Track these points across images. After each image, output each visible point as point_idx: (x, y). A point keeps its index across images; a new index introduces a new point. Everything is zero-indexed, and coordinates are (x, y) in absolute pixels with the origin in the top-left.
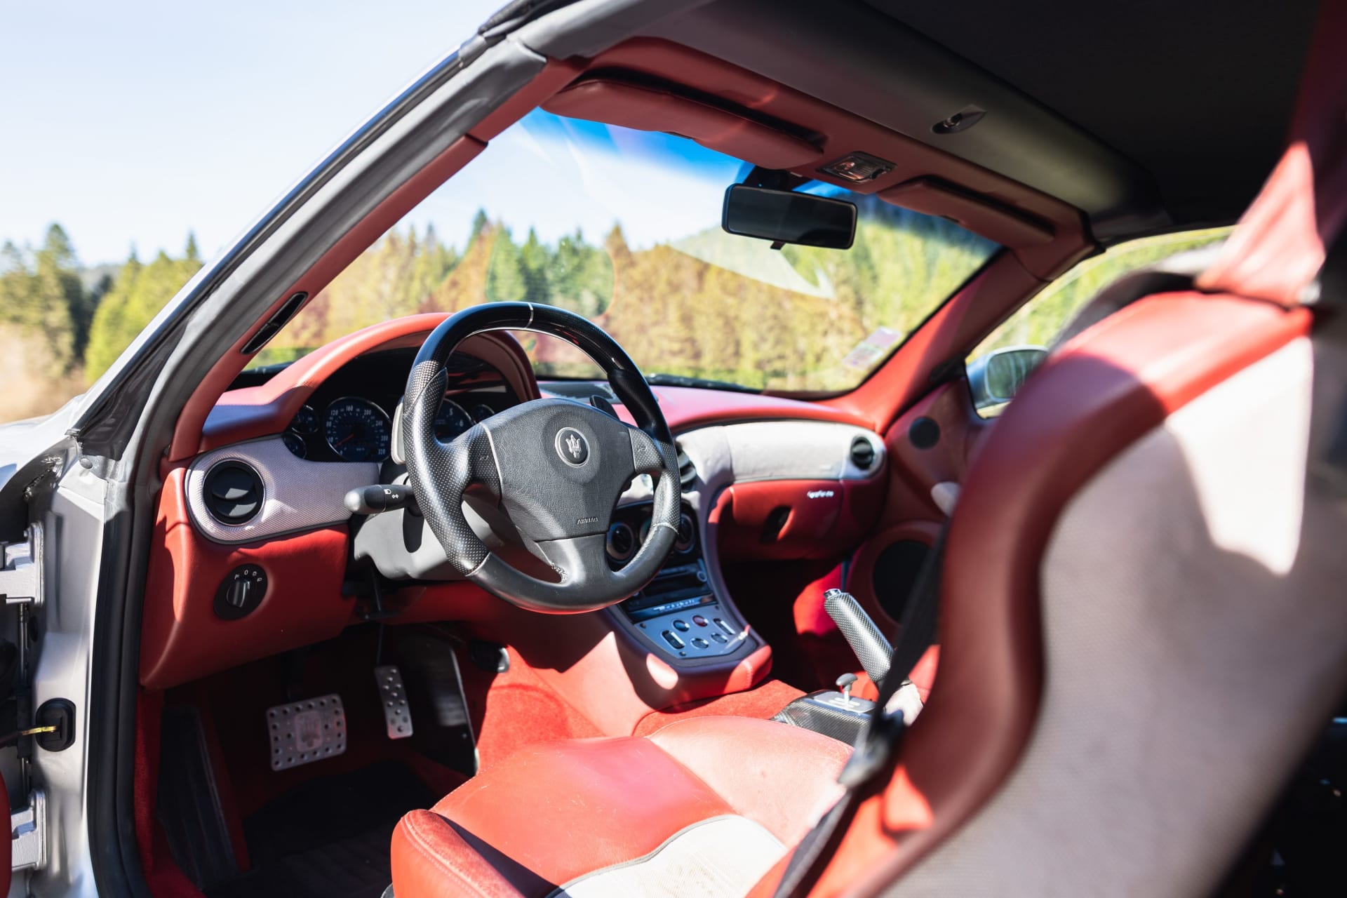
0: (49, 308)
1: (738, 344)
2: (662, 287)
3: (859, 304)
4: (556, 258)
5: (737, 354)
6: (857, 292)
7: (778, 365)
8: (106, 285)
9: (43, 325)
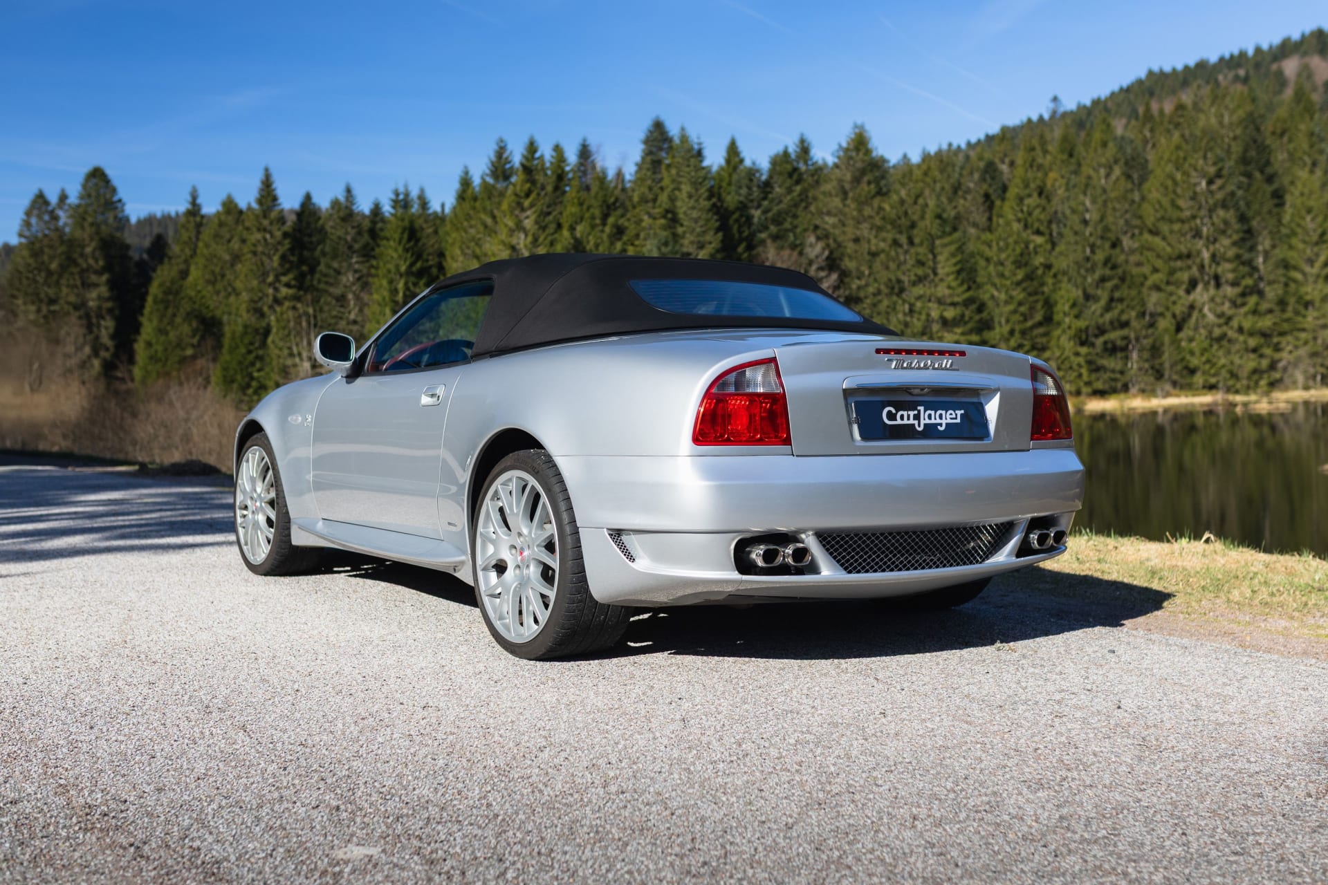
0: (87, 285)
1: (1049, 305)
2: (928, 224)
3: (1248, 236)
4: (767, 186)
5: (1048, 320)
6: (1243, 218)
7: (1115, 335)
8: (159, 248)
9: (80, 306)
